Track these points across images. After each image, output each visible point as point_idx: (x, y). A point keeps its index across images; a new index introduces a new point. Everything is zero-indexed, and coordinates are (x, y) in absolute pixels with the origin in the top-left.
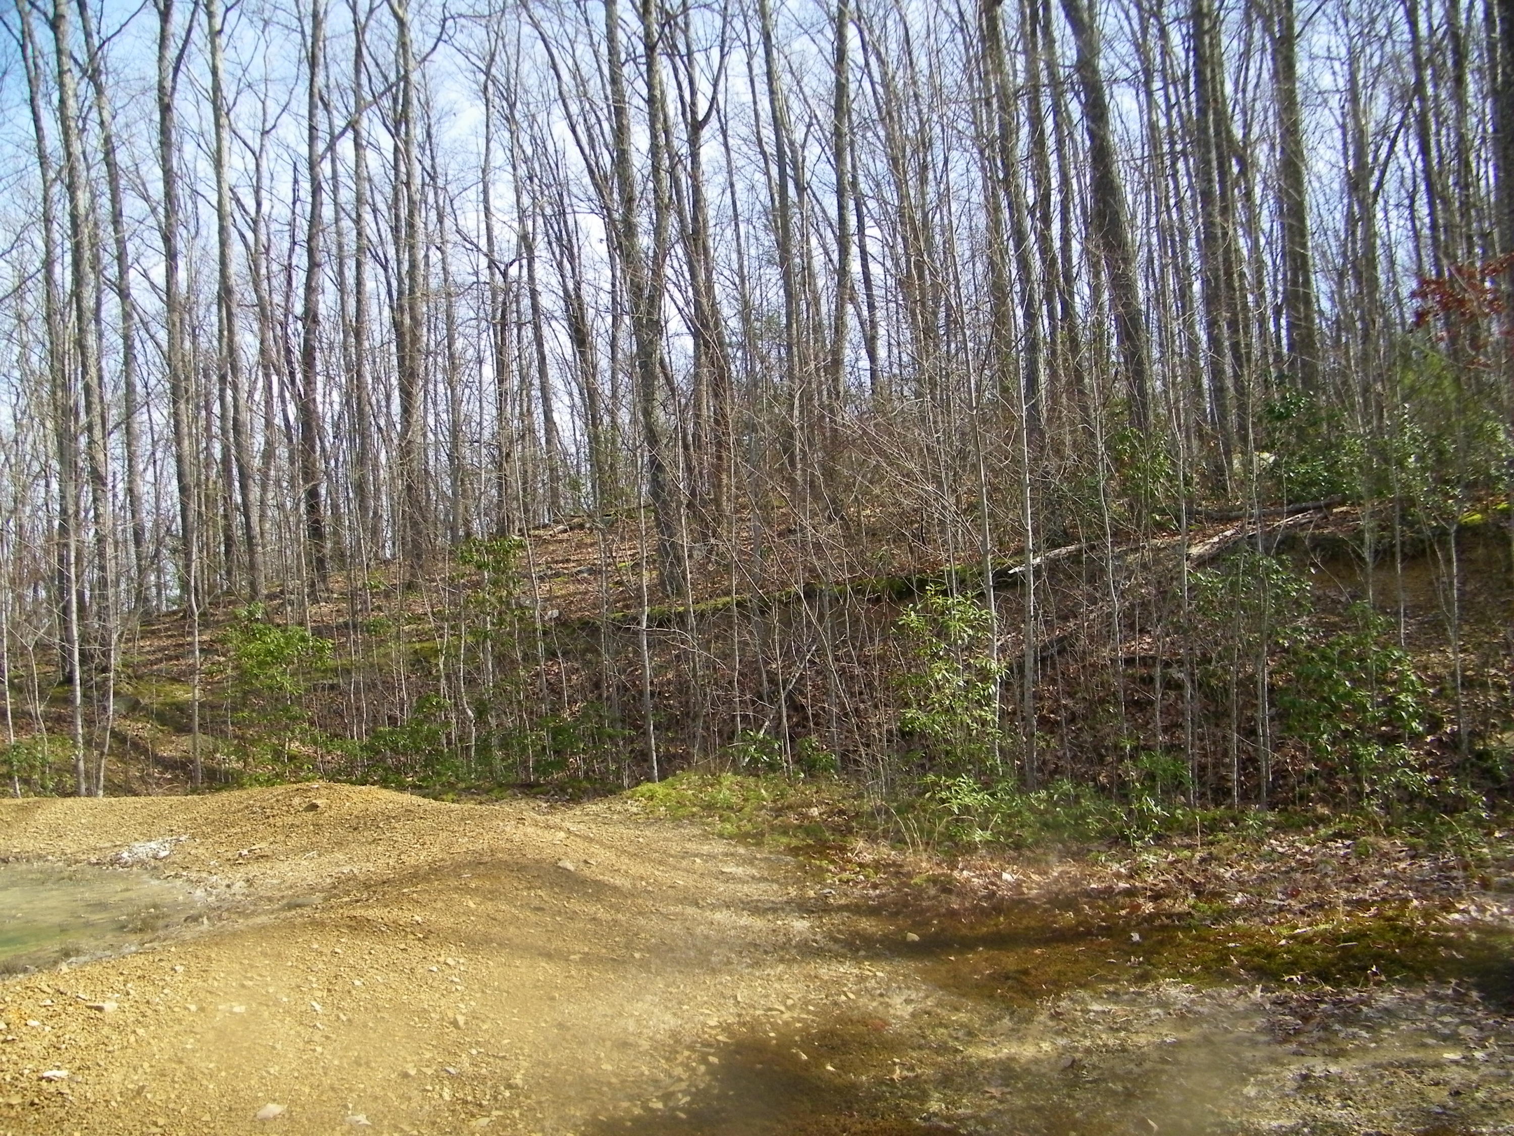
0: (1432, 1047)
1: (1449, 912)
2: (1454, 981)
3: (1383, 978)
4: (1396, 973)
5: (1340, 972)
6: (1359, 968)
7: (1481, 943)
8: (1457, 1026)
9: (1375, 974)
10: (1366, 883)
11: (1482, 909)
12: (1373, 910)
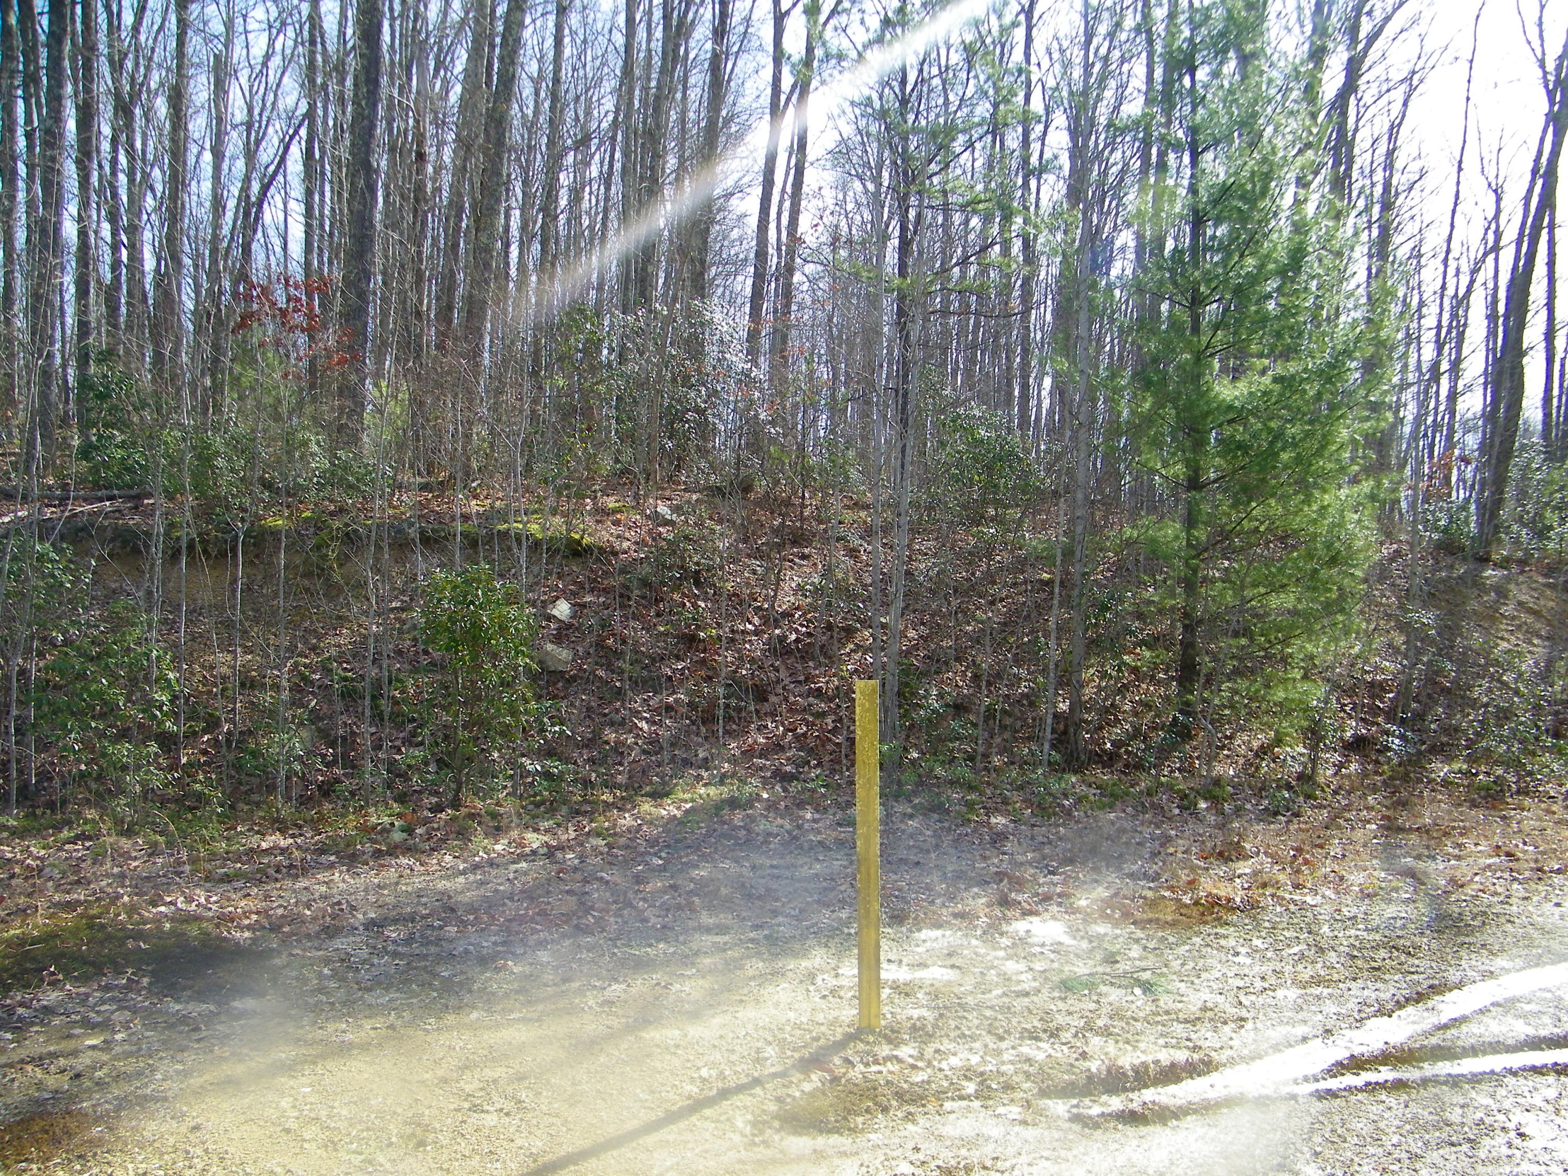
0: (78, 1036)
1: (155, 905)
2: (130, 971)
3: (61, 977)
4: (75, 970)
5: (13, 976)
6: (35, 970)
7: (172, 931)
8: (113, 1013)
9: (53, 974)
10: (89, 883)
11: (189, 900)
12: (79, 910)
